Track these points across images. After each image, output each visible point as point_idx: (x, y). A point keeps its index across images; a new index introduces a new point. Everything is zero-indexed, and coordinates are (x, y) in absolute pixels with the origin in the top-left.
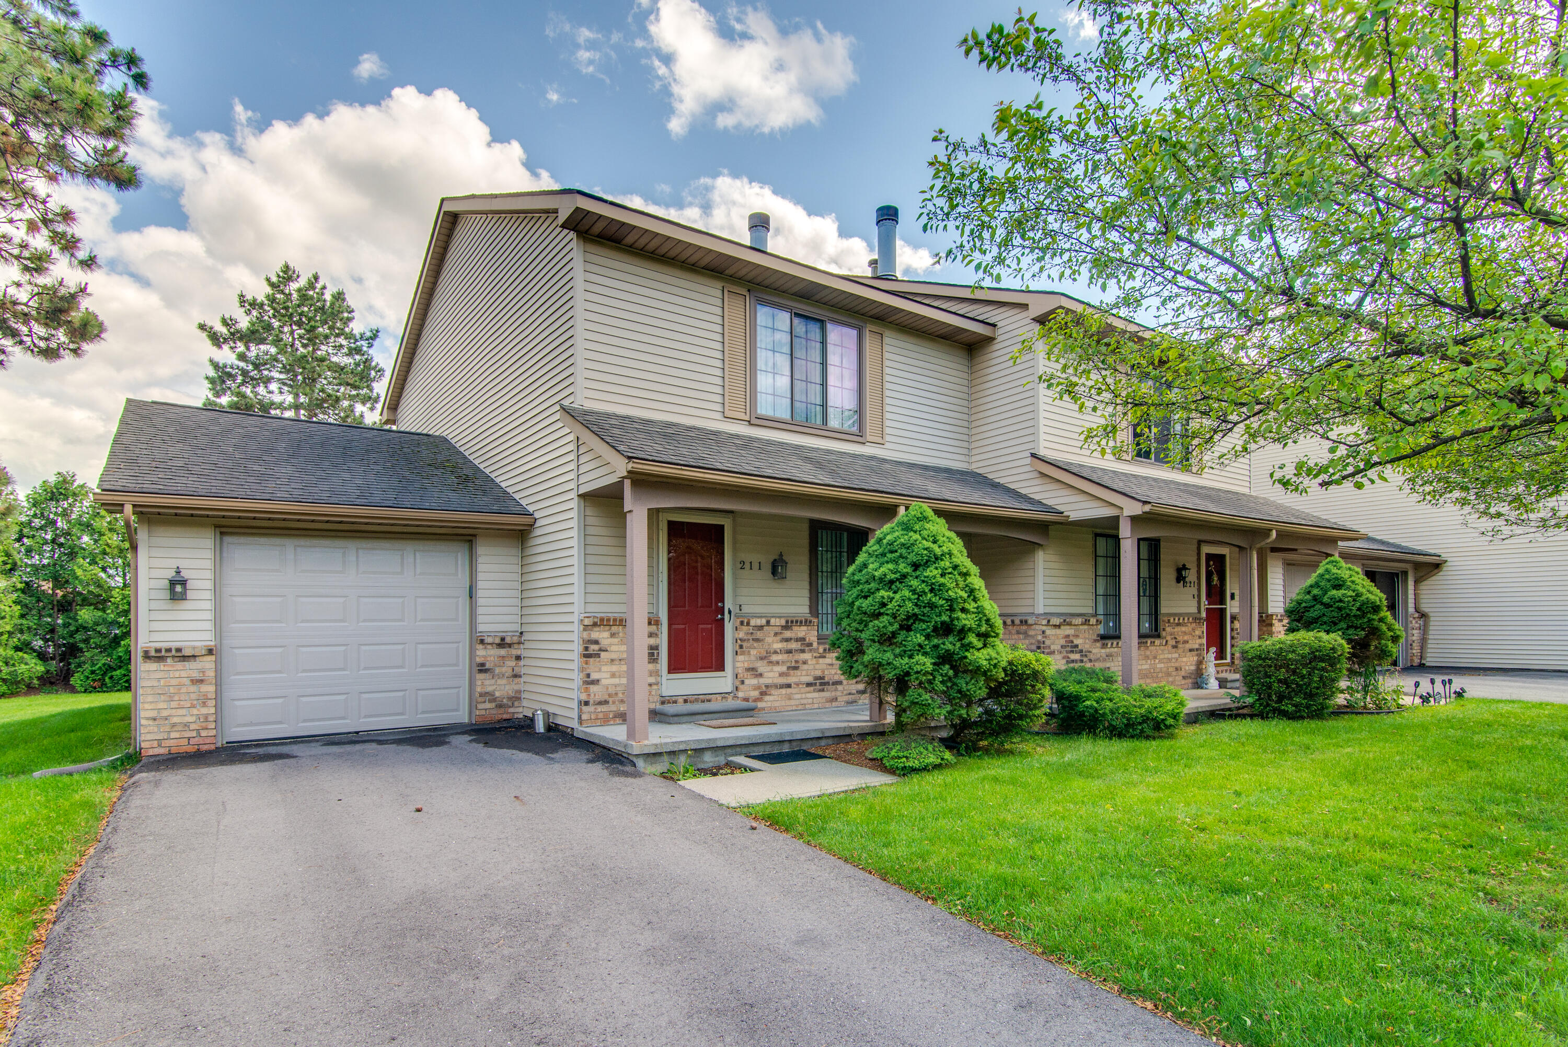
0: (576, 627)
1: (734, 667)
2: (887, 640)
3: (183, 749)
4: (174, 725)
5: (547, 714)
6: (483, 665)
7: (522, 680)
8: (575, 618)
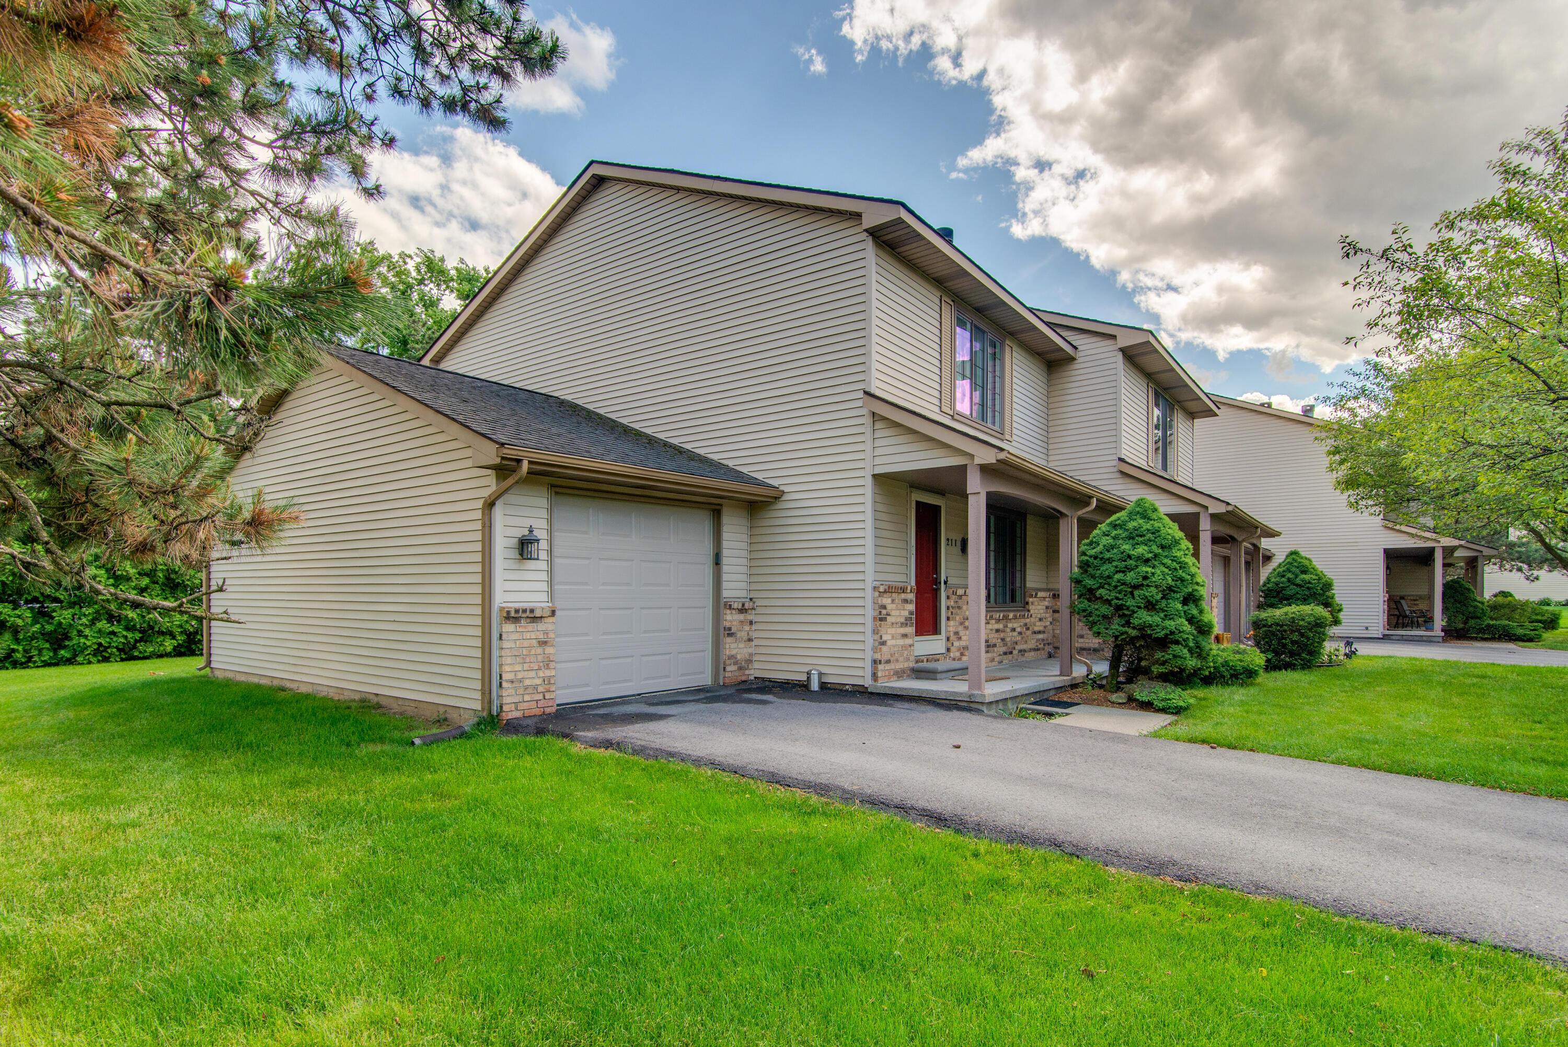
0: (869, 594)
1: (947, 631)
2: (1150, 606)
3: (533, 712)
4: (526, 688)
5: (820, 674)
6: (730, 629)
7: (753, 643)
8: (869, 586)
